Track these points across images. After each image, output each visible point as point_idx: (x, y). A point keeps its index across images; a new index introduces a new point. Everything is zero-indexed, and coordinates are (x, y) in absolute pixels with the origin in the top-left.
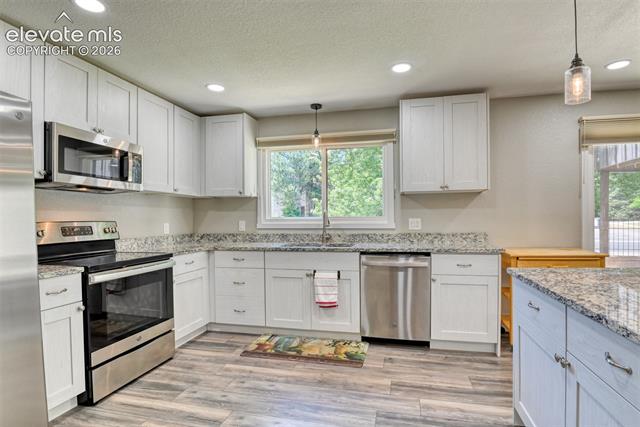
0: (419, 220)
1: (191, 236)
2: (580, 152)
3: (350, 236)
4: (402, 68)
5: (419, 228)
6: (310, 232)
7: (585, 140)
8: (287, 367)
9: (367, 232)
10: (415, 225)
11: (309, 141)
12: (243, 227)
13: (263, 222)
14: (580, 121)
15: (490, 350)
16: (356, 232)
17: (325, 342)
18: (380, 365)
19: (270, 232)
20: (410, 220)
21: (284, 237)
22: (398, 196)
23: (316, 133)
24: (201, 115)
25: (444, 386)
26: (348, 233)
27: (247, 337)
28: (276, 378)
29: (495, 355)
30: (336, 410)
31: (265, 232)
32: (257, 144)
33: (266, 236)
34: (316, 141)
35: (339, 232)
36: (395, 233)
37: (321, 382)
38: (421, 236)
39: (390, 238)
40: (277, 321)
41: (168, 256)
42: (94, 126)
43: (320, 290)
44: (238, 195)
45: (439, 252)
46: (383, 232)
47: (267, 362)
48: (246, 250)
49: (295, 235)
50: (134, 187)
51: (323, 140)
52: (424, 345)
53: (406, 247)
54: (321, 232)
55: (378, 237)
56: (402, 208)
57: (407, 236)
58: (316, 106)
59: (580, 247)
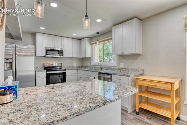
0: (123, 64)
1: (82, 66)
2: (185, 33)
5: (123, 66)
6: (99, 66)
9: (110, 67)
13: (92, 64)
20: (121, 64)
21: (95, 67)
22: (118, 56)
23: (98, 40)
24: (80, 39)
26: (107, 67)
31: (92, 66)
32: (91, 44)
34: (98, 42)
35: (105, 67)
38: (123, 69)
39: (115, 69)
41: (65, 70)
42: (54, 46)
44: (85, 57)
46: (114, 67)
49: (97, 67)
50: (61, 56)
55: (113, 69)
56: (119, 60)
57: (119, 69)
58: (98, 33)
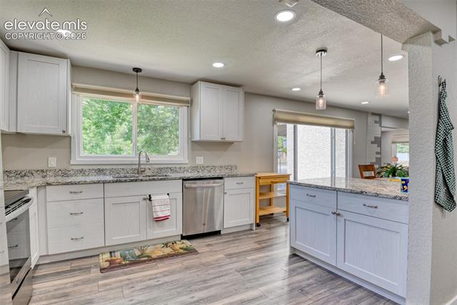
0: (202, 158)
2: (273, 126)
3: (157, 169)
4: (219, 65)
5: (202, 163)
6: (124, 167)
7: (275, 120)
8: (152, 268)
9: (170, 166)
10: (200, 161)
11: (131, 96)
12: (53, 163)
13: (77, 159)
14: (274, 111)
15: (248, 228)
16: (163, 166)
17: (158, 246)
18: (207, 249)
19: (85, 168)
20: (197, 158)
21: (100, 171)
22: (190, 143)
23: (137, 90)
25: (249, 249)
27: (93, 258)
28: (154, 276)
29: (251, 230)
30: (215, 278)
31: (80, 168)
32: (74, 88)
33: (81, 171)
34: (137, 97)
35: (150, 167)
36: (188, 166)
37: (187, 268)
38: (203, 168)
39: (186, 170)
40: (115, 239)
43: (158, 208)
45: (228, 176)
46: (181, 166)
47: (131, 270)
48: (85, 183)
49: (111, 170)
51: (143, 97)
52: (217, 233)
53: (195, 175)
54: (137, 167)
55: (178, 169)
56: (192, 150)
57: (195, 168)
58: (137, 70)
59: (272, 172)
